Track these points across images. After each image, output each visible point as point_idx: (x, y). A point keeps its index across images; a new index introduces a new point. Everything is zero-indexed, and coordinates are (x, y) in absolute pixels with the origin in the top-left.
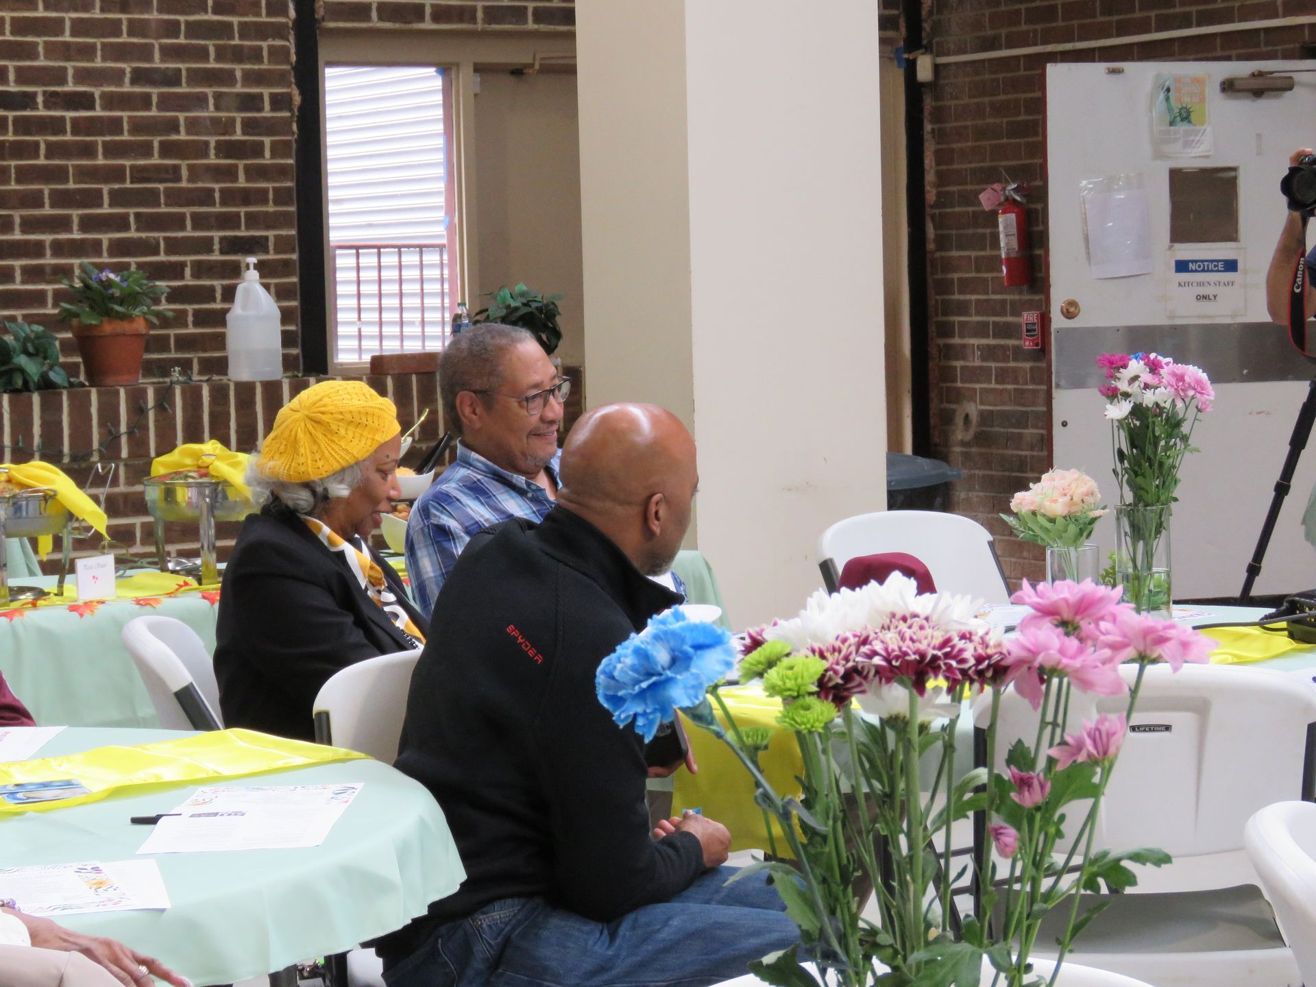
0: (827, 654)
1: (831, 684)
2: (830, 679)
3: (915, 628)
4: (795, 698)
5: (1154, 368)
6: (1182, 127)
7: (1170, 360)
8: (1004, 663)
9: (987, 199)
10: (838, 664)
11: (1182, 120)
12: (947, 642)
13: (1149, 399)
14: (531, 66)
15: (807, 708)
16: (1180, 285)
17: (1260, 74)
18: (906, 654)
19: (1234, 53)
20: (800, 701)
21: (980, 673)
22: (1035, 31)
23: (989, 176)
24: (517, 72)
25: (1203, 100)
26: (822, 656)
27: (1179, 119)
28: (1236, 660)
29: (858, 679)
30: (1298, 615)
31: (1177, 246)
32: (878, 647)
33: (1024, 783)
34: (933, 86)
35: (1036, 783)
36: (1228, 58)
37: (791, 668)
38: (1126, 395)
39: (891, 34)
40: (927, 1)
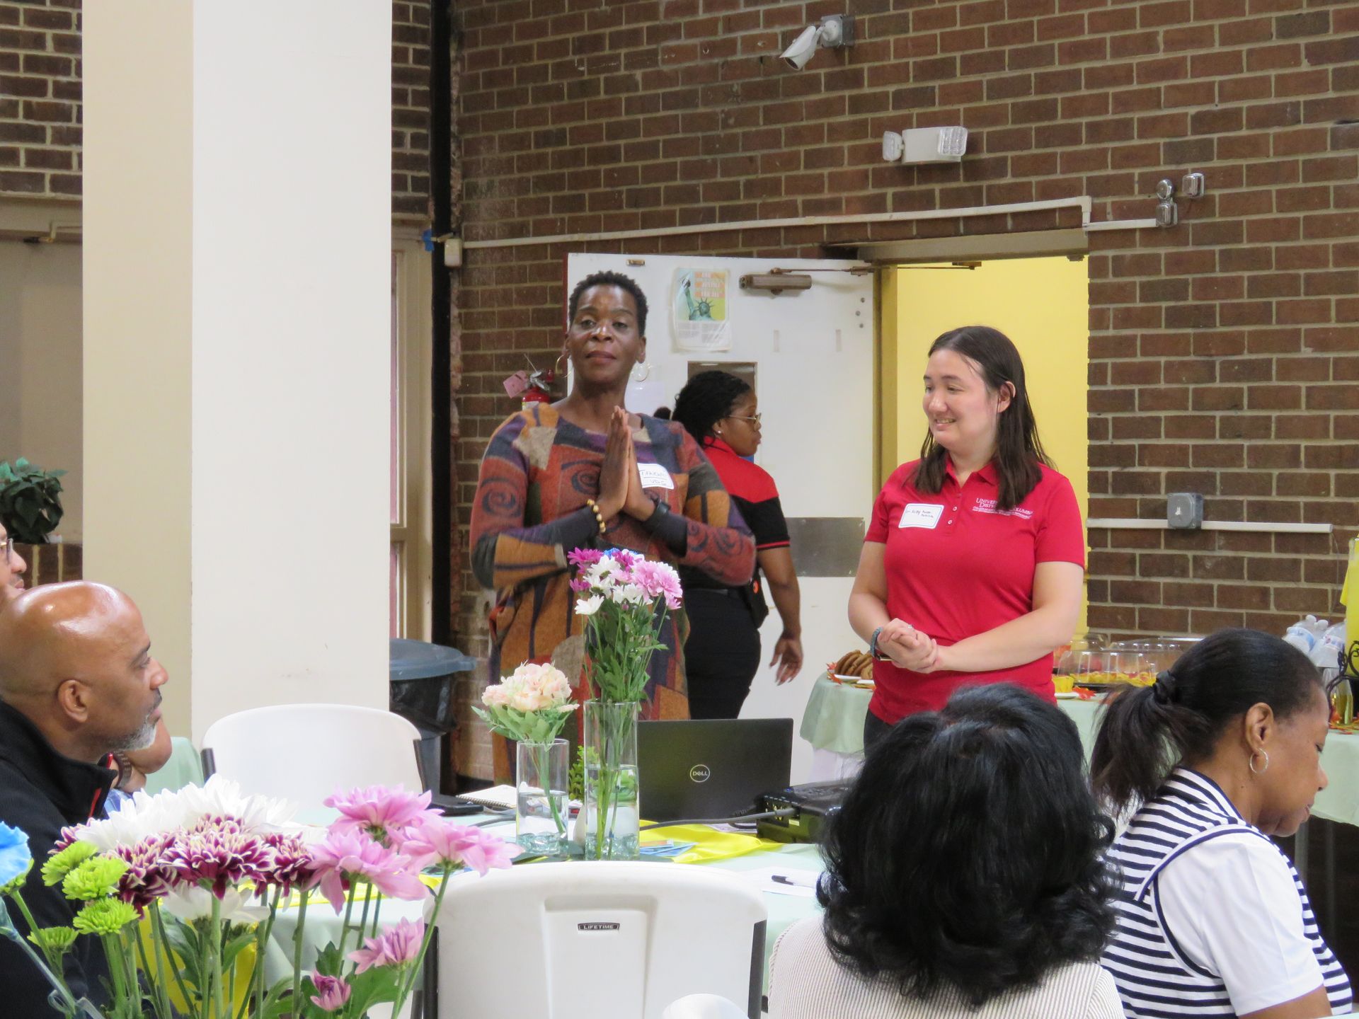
0: (133, 856)
1: (133, 886)
2: (132, 881)
3: (227, 830)
4: (95, 899)
5: (625, 564)
6: (701, 322)
7: (642, 556)
8: (308, 867)
9: (512, 385)
10: (141, 866)
11: (701, 315)
12: (250, 845)
13: (619, 595)
14: (47, 234)
15: (106, 910)
17: (778, 272)
18: (206, 857)
19: (755, 250)
20: (100, 903)
21: (285, 877)
22: (563, 220)
23: (514, 363)
24: (32, 240)
25: (722, 295)
26: (129, 859)
27: (698, 313)
28: (701, 858)
29: (160, 881)
30: (767, 813)
32: (180, 848)
33: (325, 987)
34: (461, 270)
35: (336, 986)
36: (749, 255)
37: (93, 869)
38: (600, 592)
39: (419, 216)
40: (457, 185)
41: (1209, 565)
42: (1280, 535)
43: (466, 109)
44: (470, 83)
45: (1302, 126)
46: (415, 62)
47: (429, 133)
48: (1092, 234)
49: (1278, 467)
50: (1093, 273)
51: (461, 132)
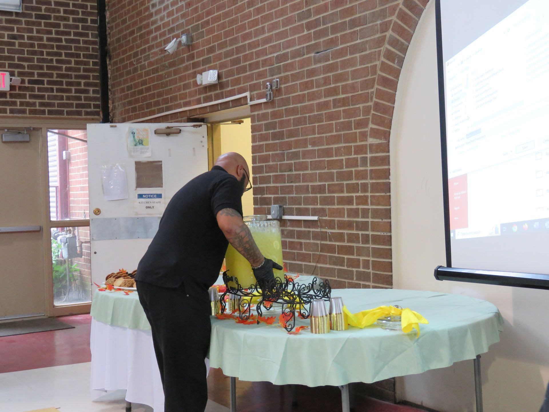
6: (140, 147)
11: (140, 144)
16: (139, 203)
17: (168, 128)
19: (173, 121)
25: (148, 137)
31: (138, 189)
39: (96, 117)
40: (111, 106)
41: (285, 233)
42: (305, 221)
43: (113, 81)
44: (113, 72)
45: (305, 56)
46: (92, 65)
47: (100, 89)
48: (251, 106)
49: (303, 194)
50: (252, 121)
51: (112, 88)
